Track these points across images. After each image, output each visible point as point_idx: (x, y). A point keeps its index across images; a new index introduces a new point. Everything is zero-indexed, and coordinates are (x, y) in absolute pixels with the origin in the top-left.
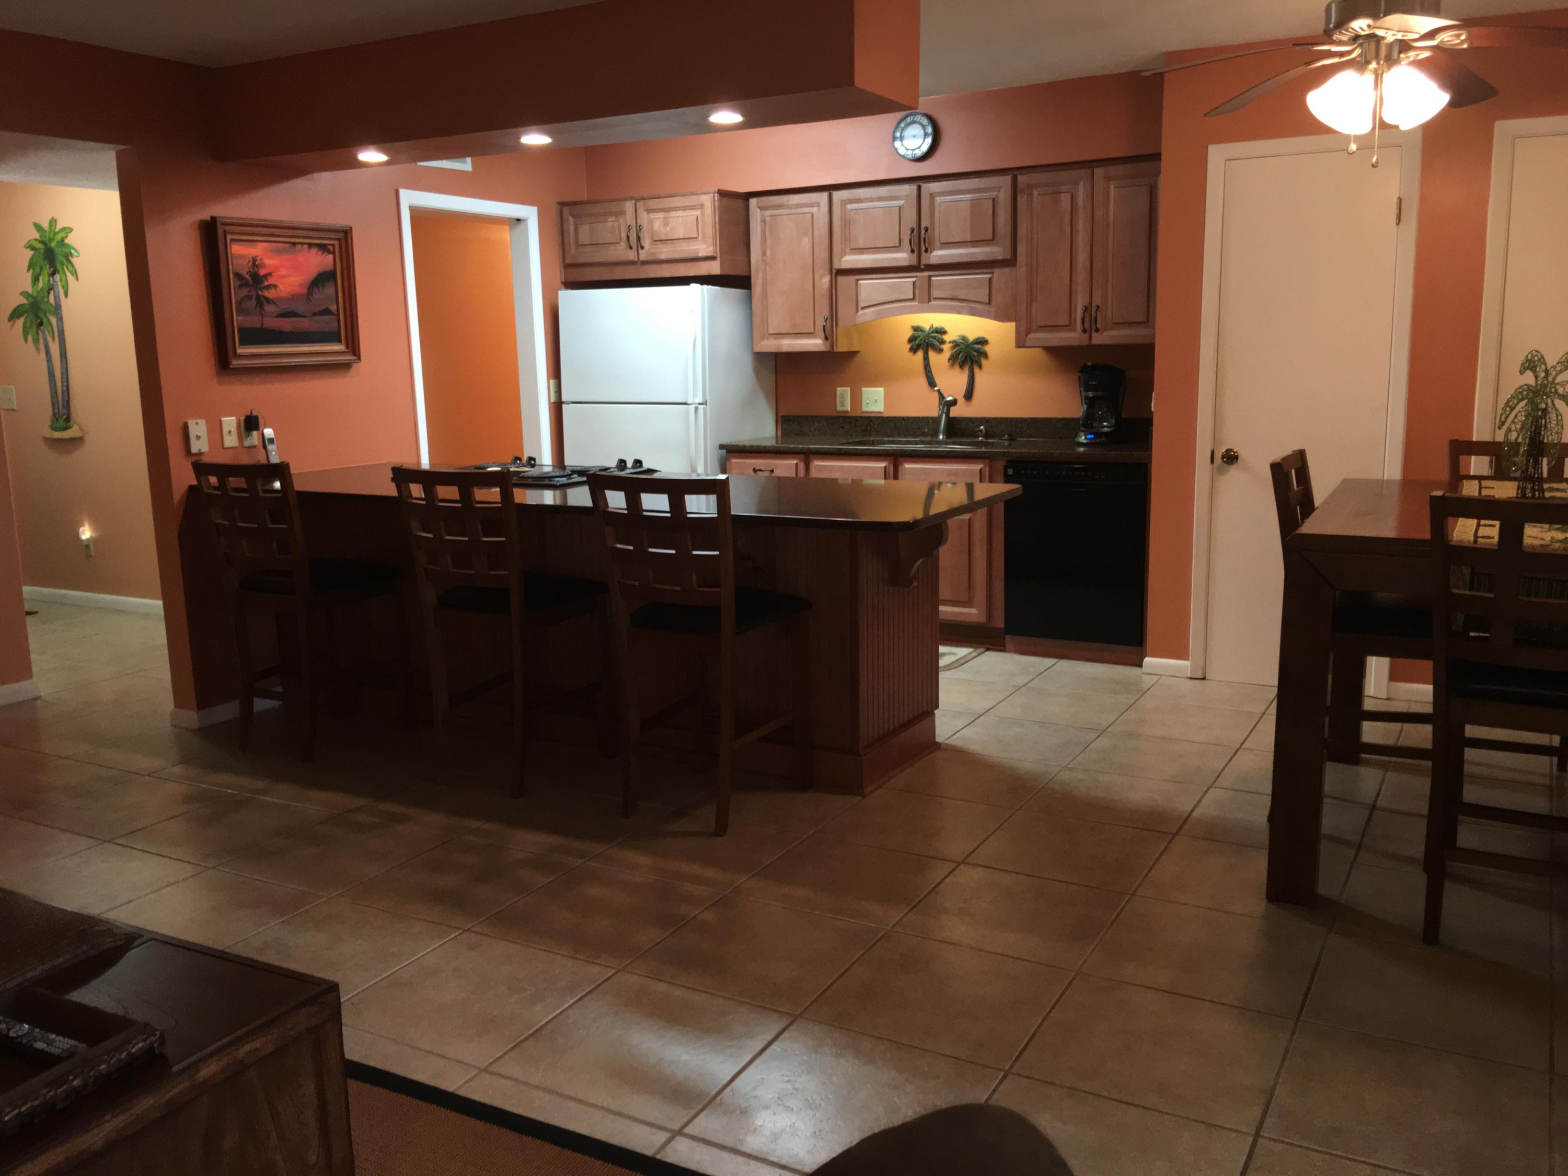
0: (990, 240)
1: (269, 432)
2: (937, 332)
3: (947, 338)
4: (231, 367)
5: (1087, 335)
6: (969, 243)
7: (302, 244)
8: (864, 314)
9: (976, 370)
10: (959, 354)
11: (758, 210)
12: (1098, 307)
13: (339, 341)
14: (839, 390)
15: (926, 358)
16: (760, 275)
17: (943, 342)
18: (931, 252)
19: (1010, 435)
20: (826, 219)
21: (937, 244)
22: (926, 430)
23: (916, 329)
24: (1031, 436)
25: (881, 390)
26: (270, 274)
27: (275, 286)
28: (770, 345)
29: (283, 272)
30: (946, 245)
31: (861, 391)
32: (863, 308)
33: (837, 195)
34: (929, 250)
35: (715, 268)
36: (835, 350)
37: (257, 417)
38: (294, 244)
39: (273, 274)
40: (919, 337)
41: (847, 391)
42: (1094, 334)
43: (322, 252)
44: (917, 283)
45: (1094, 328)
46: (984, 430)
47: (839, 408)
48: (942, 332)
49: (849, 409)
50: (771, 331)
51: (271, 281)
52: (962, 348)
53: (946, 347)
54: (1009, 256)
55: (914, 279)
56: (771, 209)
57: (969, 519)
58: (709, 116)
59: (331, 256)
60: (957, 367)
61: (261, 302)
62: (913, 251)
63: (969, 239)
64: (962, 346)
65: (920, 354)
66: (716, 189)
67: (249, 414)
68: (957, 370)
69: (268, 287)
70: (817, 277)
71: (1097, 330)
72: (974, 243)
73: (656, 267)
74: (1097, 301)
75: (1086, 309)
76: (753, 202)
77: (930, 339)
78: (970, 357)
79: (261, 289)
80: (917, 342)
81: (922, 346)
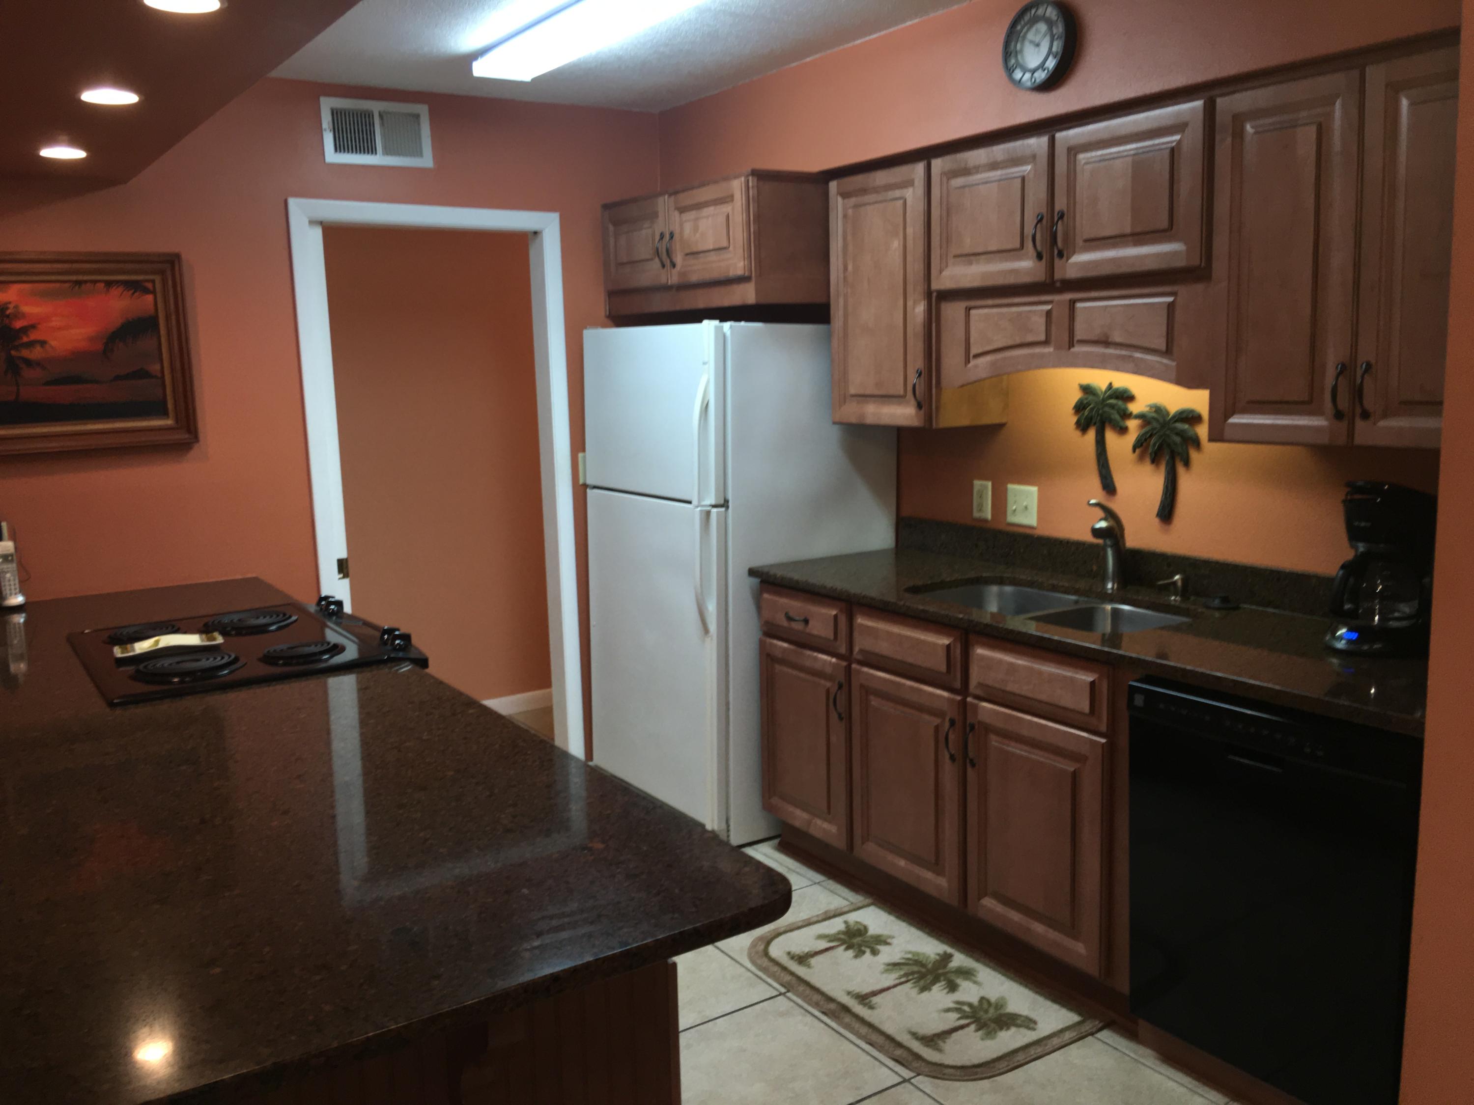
0: (1164, 231)
2: (1117, 398)
3: (1134, 408)
5: (1344, 424)
6: (1130, 238)
7: (95, 282)
8: (976, 366)
9: (1181, 470)
10: (1151, 436)
11: (840, 199)
12: (1369, 366)
13: (165, 414)
14: (977, 483)
15: (1101, 443)
16: (841, 301)
17: (1127, 415)
18: (1068, 259)
19: (1225, 600)
20: (921, 206)
21: (1079, 242)
23: (1087, 389)
24: (1269, 604)
25: (1034, 489)
26: (33, 327)
27: (43, 343)
28: (852, 412)
29: (56, 322)
30: (1095, 242)
31: (1006, 489)
32: (976, 356)
33: (938, 164)
34: (1065, 255)
35: (747, 294)
36: (934, 426)
38: (79, 283)
39: (39, 326)
40: (1089, 404)
41: (986, 487)
42: (1360, 424)
43: (131, 292)
44: (1055, 314)
45: (1358, 410)
46: (1179, 584)
47: (976, 514)
48: (1126, 396)
49: (989, 516)
50: (852, 391)
51: (33, 336)
52: (1155, 429)
53: (1133, 425)
54: (1196, 261)
55: (1049, 307)
56: (856, 196)
57: (1074, 772)
59: (150, 298)
60: (1148, 460)
61: (14, 366)
62: (1040, 256)
63: (1128, 230)
64: (1155, 424)
65: (1091, 434)
66: (749, 170)
68: (1147, 467)
69: (31, 344)
70: (910, 303)
71: (1366, 415)
72: (1138, 237)
74: (1367, 353)
75: (1343, 369)
76: (833, 185)
77: (1107, 409)
78: (1169, 445)
79: (16, 348)
80: (1086, 412)
81: (1093, 421)
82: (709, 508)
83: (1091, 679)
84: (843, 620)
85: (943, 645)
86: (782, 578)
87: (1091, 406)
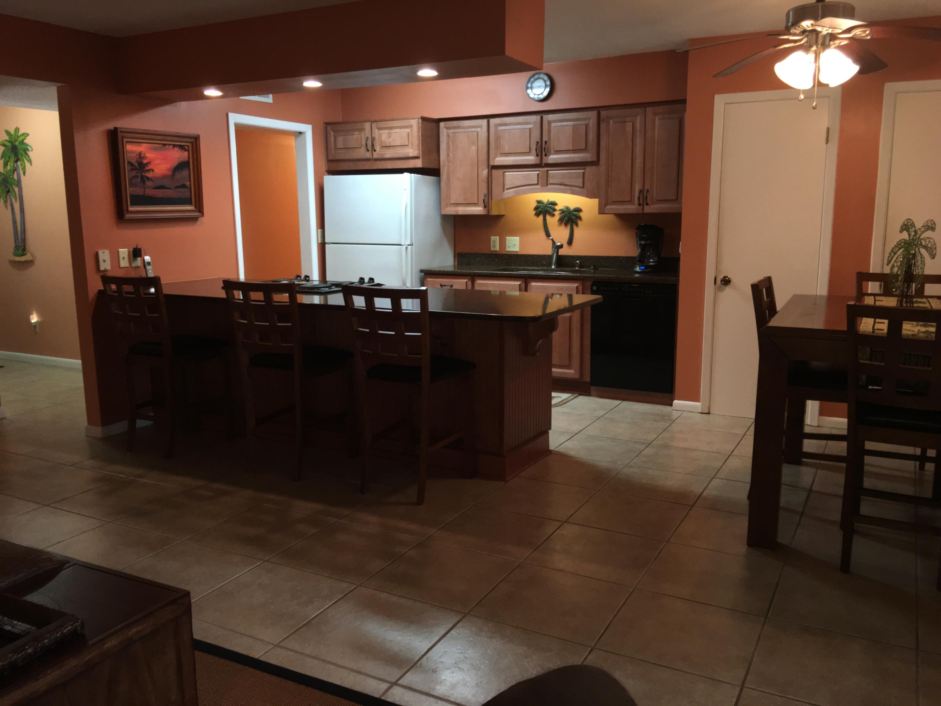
0: (584, 150)
1: (147, 258)
2: (551, 204)
3: (557, 208)
4: (126, 218)
5: (641, 207)
6: (572, 151)
7: (170, 145)
8: (508, 192)
9: (575, 227)
10: (565, 216)
11: (445, 129)
12: (648, 190)
13: (191, 204)
14: (493, 238)
15: (545, 220)
16: (446, 168)
17: (555, 210)
18: (549, 156)
19: (594, 266)
20: (486, 135)
21: (552, 151)
22: (544, 263)
23: (539, 202)
24: (607, 267)
25: (518, 238)
26: (150, 163)
27: (153, 170)
28: (451, 210)
29: (157, 162)
30: (557, 152)
31: (506, 238)
32: (507, 189)
33: (493, 121)
34: (547, 155)
35: (418, 164)
36: (490, 214)
37: (140, 250)
38: (165, 145)
39: (152, 163)
40: (540, 207)
41: (497, 239)
42: (646, 207)
43: (181, 150)
44: (540, 175)
45: (645, 203)
46: (579, 263)
47: (492, 249)
48: (555, 204)
49: (498, 249)
50: (452, 203)
51: (150, 167)
52: (566, 214)
53: (557, 213)
54: (595, 159)
55: (538, 172)
56: (453, 129)
57: (570, 317)
58: (417, 71)
59: (186, 153)
60: (563, 225)
61: (144, 179)
62: (537, 155)
63: (571, 148)
64: (566, 213)
65: (541, 217)
66: (420, 116)
67: (135, 247)
68: (563, 227)
69: (148, 171)
70: (480, 170)
71: (647, 204)
72: (574, 151)
73: (383, 162)
74: (647, 187)
75: (641, 191)
76: (442, 124)
77: (548, 208)
78: (571, 219)
79: (144, 172)
80: (539, 210)
81: (542, 213)
82: (407, 246)
83: (576, 286)
84: (470, 283)
85: (518, 284)
86: (439, 271)
87: (541, 208)
